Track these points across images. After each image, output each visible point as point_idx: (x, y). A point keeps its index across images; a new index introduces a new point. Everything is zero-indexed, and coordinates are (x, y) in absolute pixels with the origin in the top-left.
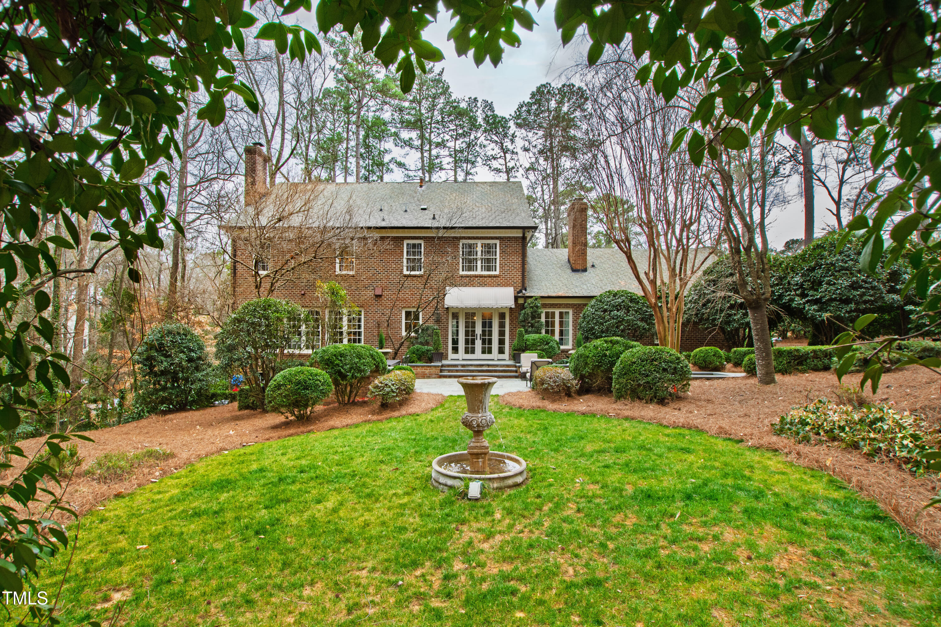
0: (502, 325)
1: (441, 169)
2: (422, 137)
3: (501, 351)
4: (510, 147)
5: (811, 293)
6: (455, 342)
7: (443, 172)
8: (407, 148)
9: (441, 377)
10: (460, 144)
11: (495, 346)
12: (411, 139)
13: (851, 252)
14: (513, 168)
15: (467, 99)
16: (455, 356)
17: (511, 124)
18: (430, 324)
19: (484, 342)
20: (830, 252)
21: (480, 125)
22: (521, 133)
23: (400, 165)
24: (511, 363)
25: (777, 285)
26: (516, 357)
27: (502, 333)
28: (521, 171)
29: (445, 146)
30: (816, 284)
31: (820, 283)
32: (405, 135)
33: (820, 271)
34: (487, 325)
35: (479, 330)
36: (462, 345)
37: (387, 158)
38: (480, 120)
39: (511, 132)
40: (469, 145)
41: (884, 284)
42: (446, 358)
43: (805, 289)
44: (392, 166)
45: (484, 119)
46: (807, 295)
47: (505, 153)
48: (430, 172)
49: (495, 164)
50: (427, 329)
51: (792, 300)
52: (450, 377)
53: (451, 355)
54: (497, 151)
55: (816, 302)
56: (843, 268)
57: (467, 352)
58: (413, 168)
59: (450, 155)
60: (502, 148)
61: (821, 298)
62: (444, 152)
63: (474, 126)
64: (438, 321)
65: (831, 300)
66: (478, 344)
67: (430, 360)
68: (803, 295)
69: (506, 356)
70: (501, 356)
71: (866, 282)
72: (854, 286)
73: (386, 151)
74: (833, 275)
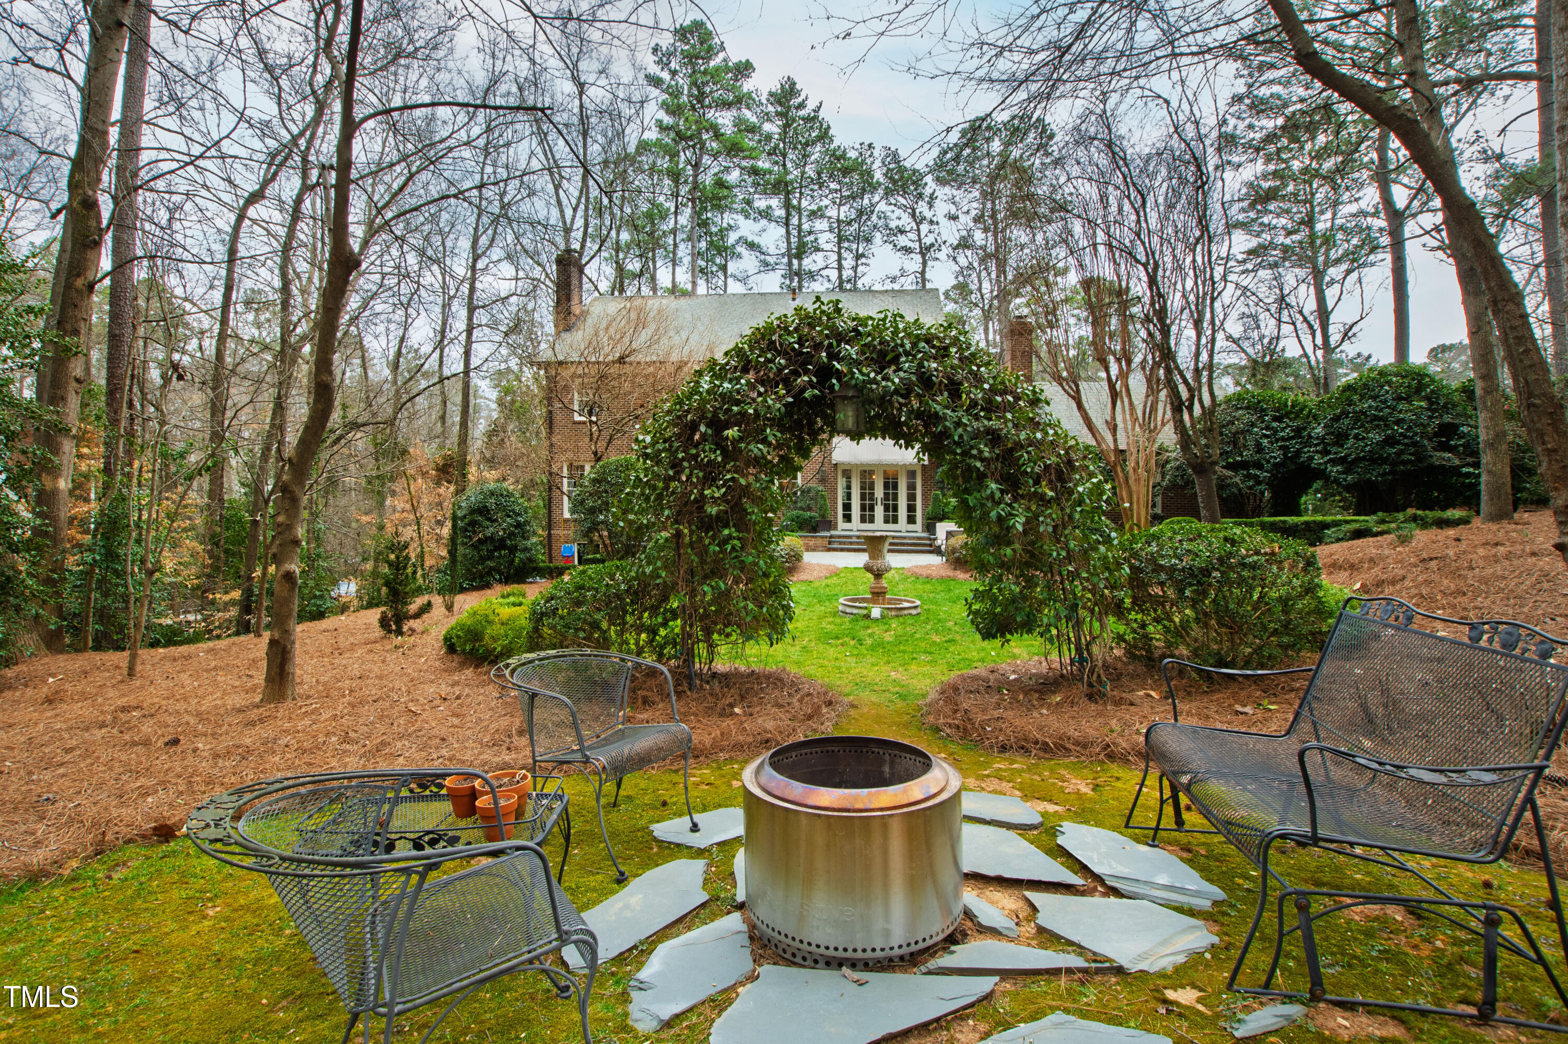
0: (911, 487)
1: (818, 250)
2: (787, 205)
3: (911, 520)
4: (928, 214)
5: (1334, 449)
6: (847, 507)
7: (820, 254)
8: (764, 222)
9: (829, 550)
10: (845, 212)
11: (903, 513)
12: (769, 207)
13: (1389, 397)
14: (932, 245)
15: (857, 146)
16: (847, 526)
17: (929, 179)
18: (813, 484)
19: (886, 509)
20: (1362, 397)
21: (878, 183)
22: (944, 192)
23: (752, 246)
24: (925, 535)
25: (1293, 438)
26: (930, 528)
27: (911, 497)
28: (945, 250)
29: (822, 216)
30: (1341, 438)
31: (1347, 437)
32: (761, 203)
33: (1347, 421)
34: (891, 485)
35: (879, 493)
36: (856, 512)
37: (732, 238)
38: (878, 176)
39: (928, 191)
40: (861, 213)
41: (1430, 439)
42: (836, 528)
43: (1327, 444)
44: (740, 249)
45: (885, 175)
46: (1329, 453)
47: (918, 224)
48: (799, 256)
49: (902, 240)
50: (809, 491)
51: (1311, 458)
52: (842, 550)
53: (841, 525)
54: (906, 221)
55: (1342, 461)
56: (1376, 418)
57: (863, 520)
58: (772, 250)
59: (831, 230)
60: (913, 215)
61: (1347, 456)
62: (820, 225)
63: (869, 185)
64: (823, 481)
65: (1358, 459)
66: (879, 511)
67: (814, 530)
68: (1325, 452)
69: (918, 526)
70: (911, 527)
71: (1405, 437)
72: (1390, 441)
73: (730, 227)
74: (1362, 426)
